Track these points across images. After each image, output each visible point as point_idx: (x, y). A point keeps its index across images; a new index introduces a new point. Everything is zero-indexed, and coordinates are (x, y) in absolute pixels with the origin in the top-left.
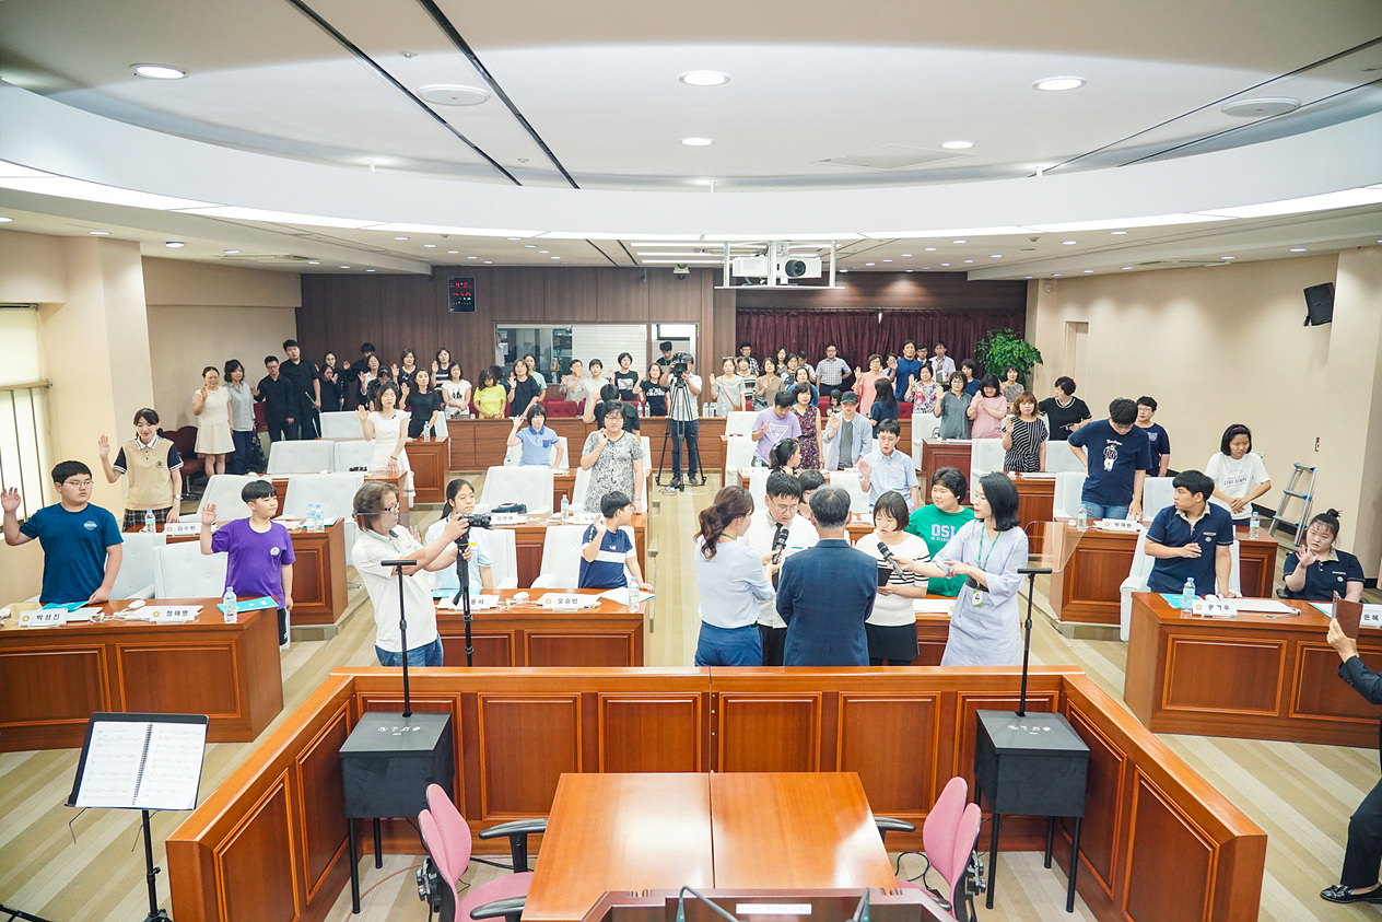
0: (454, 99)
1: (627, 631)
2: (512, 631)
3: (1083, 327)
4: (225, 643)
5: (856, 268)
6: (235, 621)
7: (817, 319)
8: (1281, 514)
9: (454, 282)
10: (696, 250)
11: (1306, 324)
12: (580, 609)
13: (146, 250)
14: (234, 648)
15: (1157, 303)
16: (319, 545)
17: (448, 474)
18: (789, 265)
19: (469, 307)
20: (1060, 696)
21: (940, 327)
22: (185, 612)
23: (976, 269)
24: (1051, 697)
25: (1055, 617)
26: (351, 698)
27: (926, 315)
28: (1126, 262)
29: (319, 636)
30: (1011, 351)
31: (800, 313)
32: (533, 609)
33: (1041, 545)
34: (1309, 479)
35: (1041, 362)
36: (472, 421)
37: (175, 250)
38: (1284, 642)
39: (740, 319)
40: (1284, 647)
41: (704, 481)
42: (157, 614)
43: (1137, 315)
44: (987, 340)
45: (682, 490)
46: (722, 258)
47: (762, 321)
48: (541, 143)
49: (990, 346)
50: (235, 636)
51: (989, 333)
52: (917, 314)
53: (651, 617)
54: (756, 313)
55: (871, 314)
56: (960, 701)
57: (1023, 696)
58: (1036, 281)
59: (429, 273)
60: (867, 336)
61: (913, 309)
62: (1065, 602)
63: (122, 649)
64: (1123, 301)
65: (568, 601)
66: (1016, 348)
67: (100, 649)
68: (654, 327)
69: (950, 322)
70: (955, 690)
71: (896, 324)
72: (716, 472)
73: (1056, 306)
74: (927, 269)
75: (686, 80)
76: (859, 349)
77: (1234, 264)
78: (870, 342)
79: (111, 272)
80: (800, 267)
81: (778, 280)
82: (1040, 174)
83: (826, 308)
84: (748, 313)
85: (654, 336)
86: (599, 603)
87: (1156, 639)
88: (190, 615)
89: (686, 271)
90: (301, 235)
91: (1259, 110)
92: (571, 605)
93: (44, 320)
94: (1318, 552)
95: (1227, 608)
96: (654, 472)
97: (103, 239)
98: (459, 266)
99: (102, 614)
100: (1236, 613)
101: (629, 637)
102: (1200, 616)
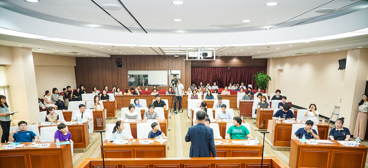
0: (112, 8)
1: (162, 149)
2: (132, 149)
3: (281, 71)
4: (57, 153)
5: (223, 55)
6: (60, 148)
7: (212, 69)
8: (331, 119)
9: (116, 59)
10: (180, 50)
11: (339, 69)
12: (149, 144)
13: (33, 51)
14: (60, 154)
15: (301, 64)
16: (82, 128)
17: (116, 110)
18: (203, 54)
19: (120, 66)
20: (271, 164)
21: (245, 71)
22: (47, 145)
23: (254, 55)
24: (269, 165)
25: (272, 145)
26: (89, 166)
27: (241, 68)
28: (293, 53)
29: (82, 151)
30: (263, 77)
31: (208, 68)
32: (137, 144)
33: (267, 127)
34: (338, 110)
35: (271, 80)
36: (122, 96)
37: (41, 51)
38: (329, 151)
39: (192, 69)
40: (329, 152)
41: (183, 111)
42: (39, 146)
43: (296, 68)
44: (257, 74)
45: (177, 114)
46: (186, 53)
47: (198, 69)
48: (136, 21)
49: (257, 76)
50: (60, 151)
51: (257, 72)
52: (239, 68)
53: (168, 146)
54: (196, 67)
55: (227, 68)
56: (246, 166)
57: (262, 164)
58: (270, 59)
59: (110, 57)
60: (225, 73)
61: (237, 66)
62: (275, 141)
63: (30, 155)
64: (292, 64)
65: (146, 142)
66: (264, 76)
67: (24, 155)
68: (169, 71)
69: (247, 69)
70: (244, 163)
71: (233, 70)
72: (186, 109)
73: (275, 65)
74: (241, 55)
75: (173, 3)
76: (223, 77)
77: (321, 54)
78: (226, 75)
79: (24, 56)
80: (206, 54)
81: (200, 58)
82: (268, 29)
83: (215, 66)
84: (194, 67)
85: (170, 74)
86: (154, 142)
87: (297, 150)
88: (48, 146)
89: (178, 56)
90: (75, 46)
91: (324, 11)
92: (147, 143)
93: (7, 69)
94: (339, 128)
95: (315, 142)
96: (170, 109)
97: (21, 47)
98: (118, 55)
99: (25, 146)
100: (317, 144)
101: (162, 151)
102: (308, 144)
